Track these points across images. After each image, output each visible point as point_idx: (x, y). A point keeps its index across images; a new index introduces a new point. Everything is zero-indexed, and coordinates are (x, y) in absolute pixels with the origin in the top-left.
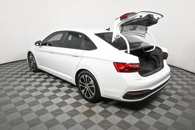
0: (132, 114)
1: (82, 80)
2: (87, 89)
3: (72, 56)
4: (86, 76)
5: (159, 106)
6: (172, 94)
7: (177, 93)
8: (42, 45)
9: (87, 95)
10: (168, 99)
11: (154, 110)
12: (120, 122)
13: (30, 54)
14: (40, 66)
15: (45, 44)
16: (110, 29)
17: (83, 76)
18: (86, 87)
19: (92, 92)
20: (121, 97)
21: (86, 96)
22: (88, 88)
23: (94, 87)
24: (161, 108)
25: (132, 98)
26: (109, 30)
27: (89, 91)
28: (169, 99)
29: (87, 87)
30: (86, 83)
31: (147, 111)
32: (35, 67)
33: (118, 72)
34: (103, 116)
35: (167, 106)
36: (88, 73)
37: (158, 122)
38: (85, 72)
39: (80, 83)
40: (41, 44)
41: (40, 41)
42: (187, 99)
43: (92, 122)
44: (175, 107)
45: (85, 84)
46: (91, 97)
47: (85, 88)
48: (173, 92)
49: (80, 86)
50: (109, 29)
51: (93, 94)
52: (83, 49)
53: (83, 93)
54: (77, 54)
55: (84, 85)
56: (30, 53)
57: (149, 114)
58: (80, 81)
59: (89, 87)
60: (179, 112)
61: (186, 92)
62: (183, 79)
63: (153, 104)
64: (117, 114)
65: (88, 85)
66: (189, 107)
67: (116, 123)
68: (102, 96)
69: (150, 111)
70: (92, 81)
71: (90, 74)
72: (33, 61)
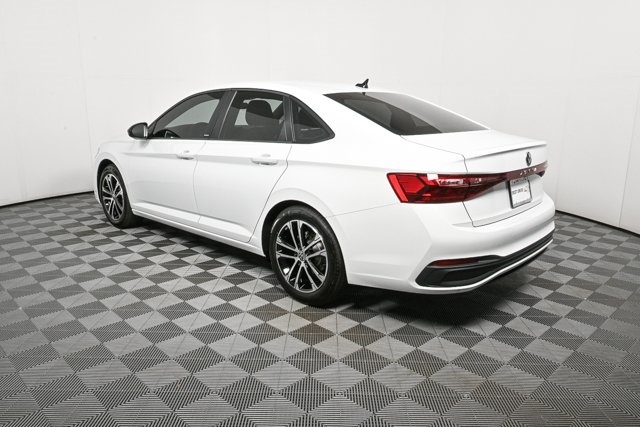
0: (442, 335)
1: (286, 236)
2: (303, 264)
3: (254, 162)
4: (300, 223)
5: (524, 315)
6: (560, 285)
7: (575, 282)
8: (151, 136)
9: (300, 284)
10: (548, 298)
11: (510, 325)
12: (410, 355)
13: (108, 167)
14: (139, 207)
15: (161, 135)
16: (368, 84)
17: (289, 224)
18: (297, 259)
19: (317, 273)
20: (410, 279)
21: (297, 288)
22: (306, 262)
23: (325, 254)
24: (530, 319)
25: (443, 283)
26: (366, 87)
27: (309, 269)
28: (554, 298)
29: (302, 259)
30: (299, 247)
31: (488, 328)
32: (122, 209)
33: (402, 201)
34: (355, 341)
35: (546, 314)
36: (305, 211)
37: (523, 354)
38: (296, 210)
39: (280, 247)
40: (146, 134)
41: (145, 124)
42: (607, 297)
43: (324, 356)
44: (570, 315)
45: (297, 250)
46: (315, 288)
47: (293, 261)
48: (564, 279)
49: (278, 256)
50: (365, 84)
51: (322, 278)
52: (289, 140)
53: (287, 278)
54: (269, 156)
55: (293, 253)
56: (106, 166)
57: (495, 335)
58: (279, 241)
59: (307, 259)
60: (585, 330)
61: (603, 279)
62: (591, 245)
63: (506, 310)
64: (396, 334)
65: (306, 252)
66: (614, 316)
67: (396, 358)
68: (351, 280)
69: (496, 327)
70: (319, 237)
71: (312, 214)
72: (118, 190)
